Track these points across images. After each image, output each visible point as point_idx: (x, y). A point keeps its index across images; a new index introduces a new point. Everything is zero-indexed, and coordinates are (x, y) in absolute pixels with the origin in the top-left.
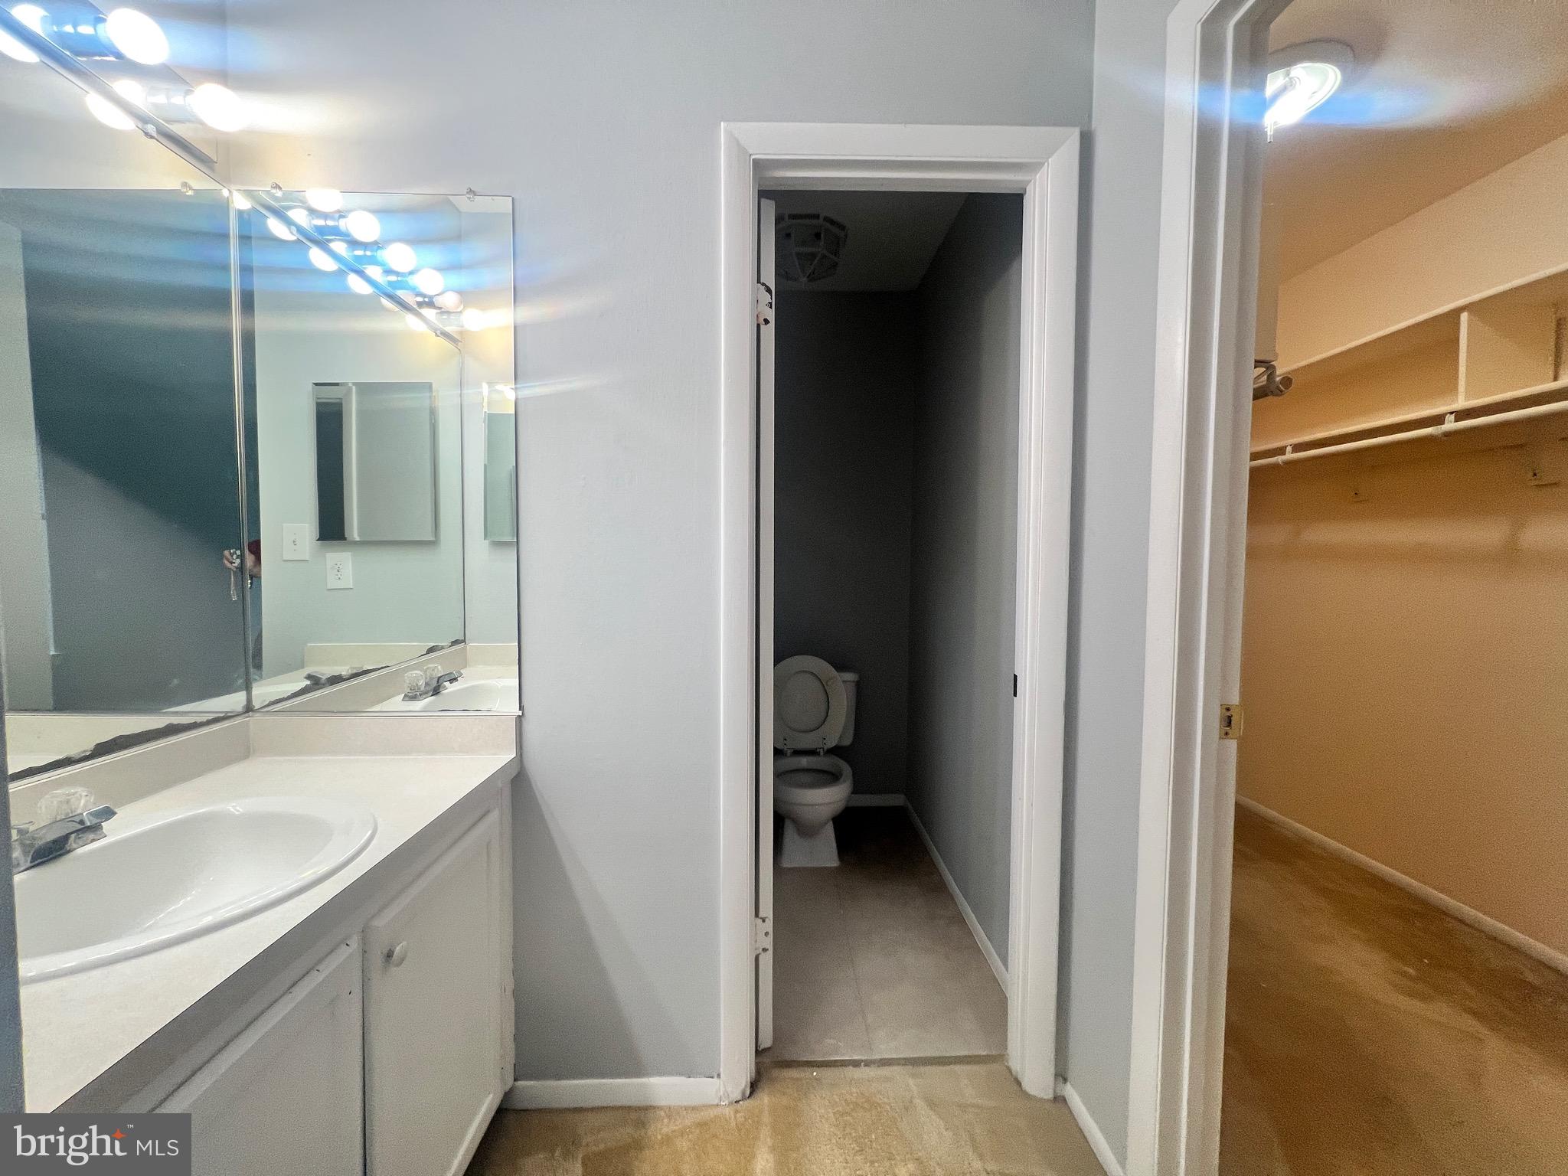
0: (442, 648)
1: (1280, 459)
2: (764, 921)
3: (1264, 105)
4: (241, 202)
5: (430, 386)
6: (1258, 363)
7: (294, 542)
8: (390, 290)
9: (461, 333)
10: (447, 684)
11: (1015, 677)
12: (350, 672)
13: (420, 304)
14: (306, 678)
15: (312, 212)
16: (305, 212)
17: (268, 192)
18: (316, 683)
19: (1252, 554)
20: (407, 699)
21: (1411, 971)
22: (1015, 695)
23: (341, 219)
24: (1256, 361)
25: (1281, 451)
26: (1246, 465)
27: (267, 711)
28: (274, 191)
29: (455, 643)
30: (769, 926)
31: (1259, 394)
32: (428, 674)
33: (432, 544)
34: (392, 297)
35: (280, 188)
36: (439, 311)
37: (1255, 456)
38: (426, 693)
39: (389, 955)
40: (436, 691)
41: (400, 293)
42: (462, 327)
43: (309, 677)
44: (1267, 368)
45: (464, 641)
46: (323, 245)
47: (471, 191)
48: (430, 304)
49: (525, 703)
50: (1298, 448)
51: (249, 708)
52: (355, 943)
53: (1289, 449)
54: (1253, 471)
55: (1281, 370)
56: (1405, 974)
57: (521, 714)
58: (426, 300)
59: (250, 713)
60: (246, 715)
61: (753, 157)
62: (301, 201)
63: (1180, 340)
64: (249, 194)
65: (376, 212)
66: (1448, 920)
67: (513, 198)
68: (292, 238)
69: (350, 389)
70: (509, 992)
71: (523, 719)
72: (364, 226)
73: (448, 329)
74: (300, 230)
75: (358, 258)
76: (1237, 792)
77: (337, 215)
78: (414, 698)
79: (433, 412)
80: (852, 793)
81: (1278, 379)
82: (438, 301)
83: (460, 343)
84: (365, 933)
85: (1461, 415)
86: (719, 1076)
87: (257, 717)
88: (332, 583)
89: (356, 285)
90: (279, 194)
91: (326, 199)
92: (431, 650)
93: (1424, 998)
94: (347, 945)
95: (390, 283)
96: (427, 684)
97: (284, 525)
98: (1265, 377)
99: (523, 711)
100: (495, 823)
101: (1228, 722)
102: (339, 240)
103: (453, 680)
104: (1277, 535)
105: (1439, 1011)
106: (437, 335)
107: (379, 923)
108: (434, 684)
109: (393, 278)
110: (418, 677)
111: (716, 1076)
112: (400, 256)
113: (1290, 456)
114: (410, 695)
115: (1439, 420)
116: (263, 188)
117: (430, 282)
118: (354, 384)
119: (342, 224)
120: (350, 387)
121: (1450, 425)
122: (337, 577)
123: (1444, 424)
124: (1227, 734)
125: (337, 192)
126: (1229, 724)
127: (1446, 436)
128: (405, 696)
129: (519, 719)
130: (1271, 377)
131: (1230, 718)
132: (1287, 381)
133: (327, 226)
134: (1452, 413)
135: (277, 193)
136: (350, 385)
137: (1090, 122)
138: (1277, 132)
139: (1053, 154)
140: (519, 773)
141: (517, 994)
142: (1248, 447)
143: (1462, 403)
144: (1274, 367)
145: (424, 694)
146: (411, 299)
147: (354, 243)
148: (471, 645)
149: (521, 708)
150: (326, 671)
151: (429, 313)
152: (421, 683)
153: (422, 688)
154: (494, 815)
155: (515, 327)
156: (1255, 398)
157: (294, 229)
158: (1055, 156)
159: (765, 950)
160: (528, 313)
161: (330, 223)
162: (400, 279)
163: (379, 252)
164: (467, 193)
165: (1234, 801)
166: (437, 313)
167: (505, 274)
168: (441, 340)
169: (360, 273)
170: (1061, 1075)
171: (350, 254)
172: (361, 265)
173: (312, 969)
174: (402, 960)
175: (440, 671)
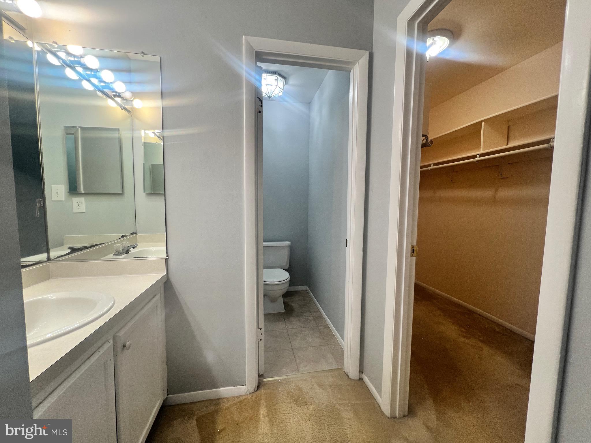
0: (127, 236)
1: (429, 168)
2: (260, 330)
3: (427, 49)
4: (37, 48)
5: (118, 130)
6: (423, 136)
7: (57, 193)
8: (102, 89)
9: (132, 108)
10: (131, 249)
11: (347, 240)
12: (90, 245)
13: (115, 96)
14: (68, 248)
15: (68, 54)
16: (64, 54)
17: (50, 45)
18: (73, 250)
19: (420, 200)
20: (115, 255)
21: (463, 330)
22: (347, 247)
23: (82, 58)
24: (423, 135)
25: (430, 165)
26: (419, 170)
27: (58, 260)
28: (54, 44)
29: (132, 234)
30: (262, 331)
31: (424, 146)
32: (123, 245)
33: (121, 194)
34: (102, 92)
35: (57, 43)
36: (122, 99)
37: (422, 167)
38: (123, 253)
39: (124, 346)
40: (127, 252)
41: (106, 91)
42: (132, 106)
43: (70, 248)
44: (426, 138)
45: (136, 233)
46: (73, 68)
47: (142, 53)
48: (119, 96)
49: (169, 254)
50: (435, 164)
51: (49, 259)
52: (111, 342)
53: (432, 165)
54: (421, 172)
55: (430, 139)
56: (463, 331)
57: (167, 258)
58: (117, 94)
59: (49, 261)
60: (47, 262)
61: (255, 50)
62: (65, 50)
63: (400, 127)
64: (41, 44)
65: (97, 57)
66: (475, 314)
67: (160, 58)
68: (59, 64)
69: (78, 129)
70: (165, 362)
71: (168, 260)
72: (92, 62)
73: (126, 107)
74: (64, 61)
75: (88, 75)
76: (415, 280)
77: (80, 56)
78: (118, 255)
79: (120, 140)
80: (289, 286)
81: (429, 141)
82: (122, 95)
83: (131, 113)
84: (115, 338)
85: (481, 155)
86: (246, 385)
87: (52, 262)
88: (76, 210)
89: (86, 85)
90: (56, 46)
91: (76, 49)
92: (123, 237)
93: (468, 338)
94: (109, 342)
95: (102, 86)
96: (123, 249)
97: (52, 186)
98: (425, 140)
99: (168, 257)
100: (158, 299)
101: (413, 251)
102: (80, 67)
103: (134, 248)
104: (428, 194)
105: (472, 341)
106: (122, 109)
107: (120, 334)
108: (126, 250)
109: (103, 84)
110: (119, 246)
111: (244, 384)
112: (107, 76)
113: (432, 167)
114: (116, 254)
115: (475, 157)
116: (48, 42)
117: (120, 87)
118: (80, 127)
119: (82, 60)
120: (77, 128)
121: (478, 158)
122: (78, 208)
123: (476, 158)
124: (413, 255)
125: (82, 47)
126: (413, 252)
127: (477, 162)
128: (114, 254)
129: (167, 260)
130: (427, 140)
131: (413, 250)
132: (432, 142)
133: (75, 61)
134: (479, 155)
135: (55, 45)
136: (78, 127)
137: (372, 49)
138: (430, 58)
139: (360, 59)
140: (167, 280)
141: (167, 363)
142: (420, 165)
143: (482, 151)
144: (428, 137)
145: (122, 253)
146: (111, 94)
147: (86, 68)
148: (139, 234)
149: (167, 256)
150: (78, 246)
151: (118, 100)
152: (121, 249)
153: (121, 251)
154: (158, 296)
155: (162, 108)
156: (422, 147)
157: (61, 61)
158: (361, 60)
159: (261, 340)
160: (168, 102)
161: (76, 59)
162: (108, 85)
163: (98, 73)
164: (141, 53)
165: (414, 283)
166: (121, 100)
167: (158, 88)
168: (124, 111)
169: (89, 81)
170: (361, 372)
171: (85, 73)
172: (90, 78)
173: (97, 350)
174: (129, 347)
175: (128, 244)
